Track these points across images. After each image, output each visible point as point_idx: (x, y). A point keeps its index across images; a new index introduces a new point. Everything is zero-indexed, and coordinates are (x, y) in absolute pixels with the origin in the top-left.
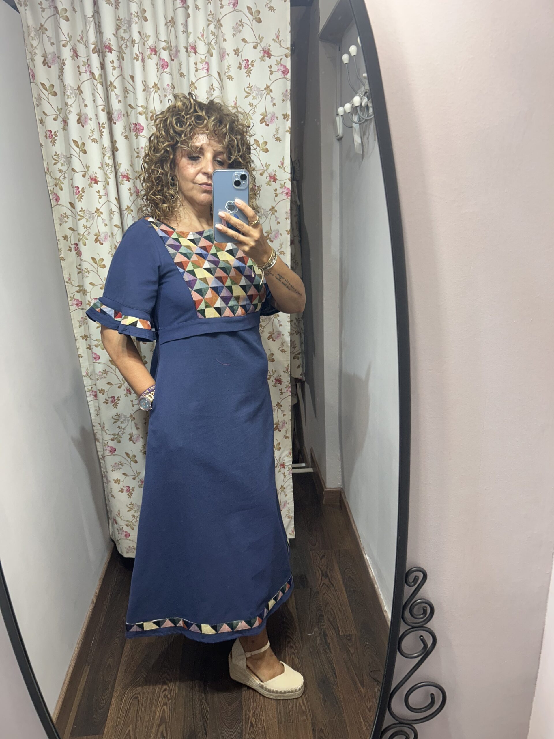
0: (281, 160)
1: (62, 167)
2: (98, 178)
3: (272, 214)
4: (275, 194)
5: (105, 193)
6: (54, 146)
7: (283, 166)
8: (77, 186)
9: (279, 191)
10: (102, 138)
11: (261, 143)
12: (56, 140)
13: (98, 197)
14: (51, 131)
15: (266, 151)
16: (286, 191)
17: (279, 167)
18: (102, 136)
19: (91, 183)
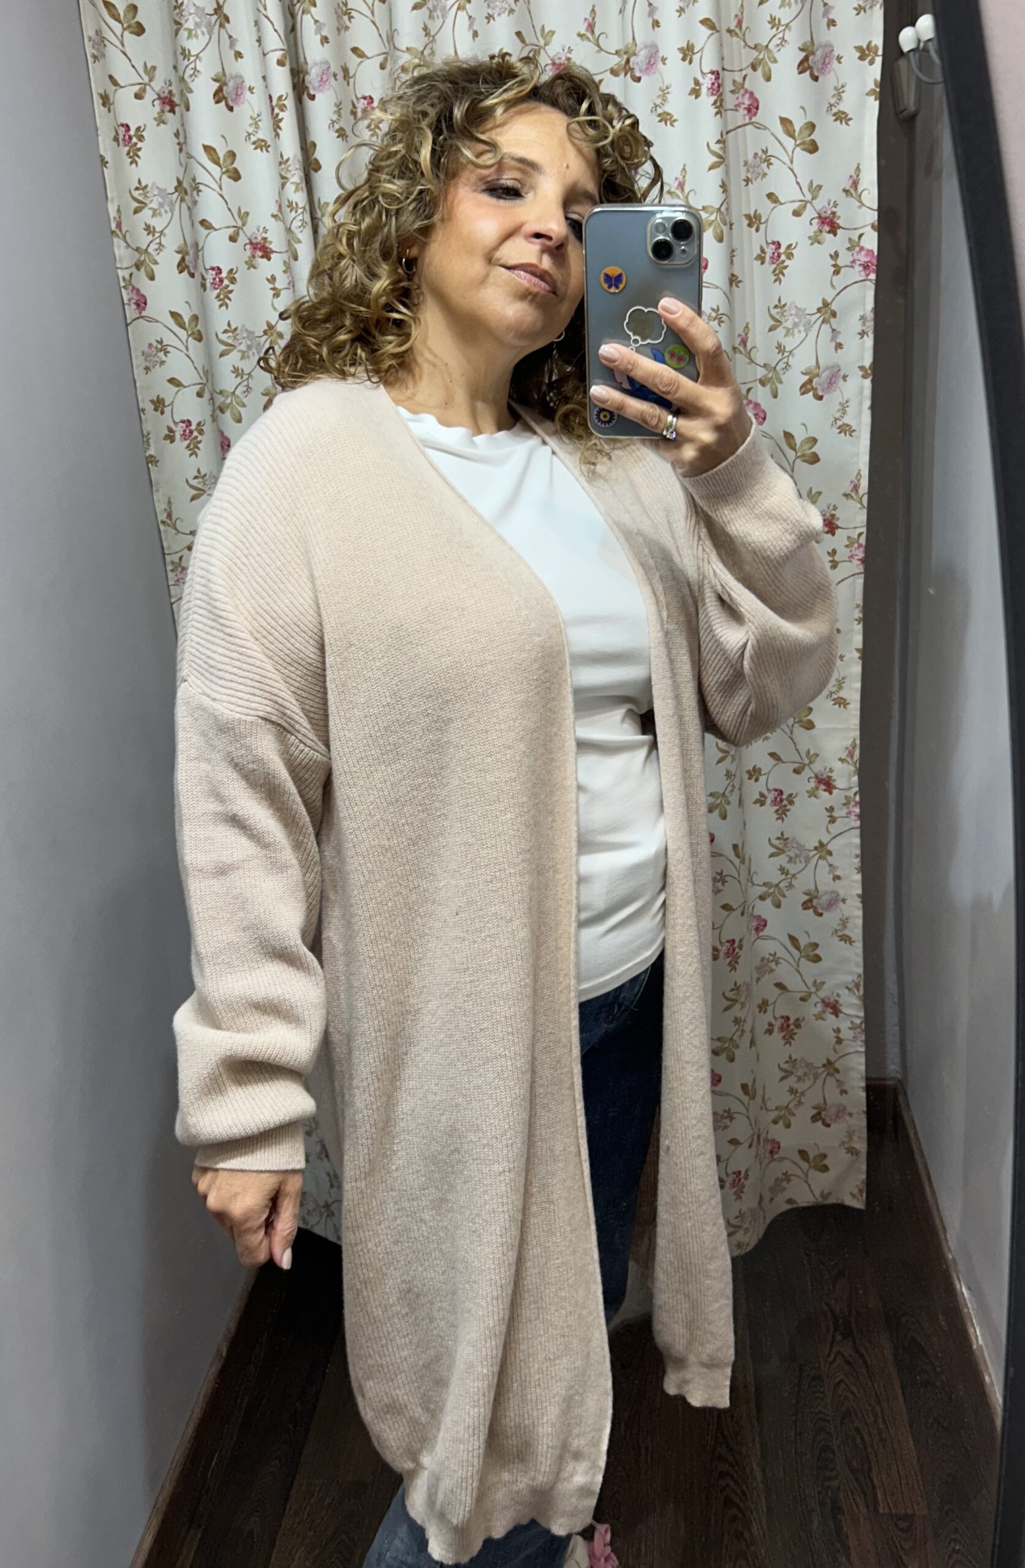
0: (853, 173)
1: (155, 219)
2: (272, 242)
3: (823, 322)
4: (834, 266)
5: (289, 281)
6: (134, 165)
7: (856, 189)
8: (215, 265)
9: (844, 259)
10: (277, 135)
11: (797, 126)
12: (139, 149)
13: (272, 292)
14: (127, 127)
15: (811, 147)
16: (863, 258)
17: (846, 191)
18: (278, 130)
19: (254, 256)
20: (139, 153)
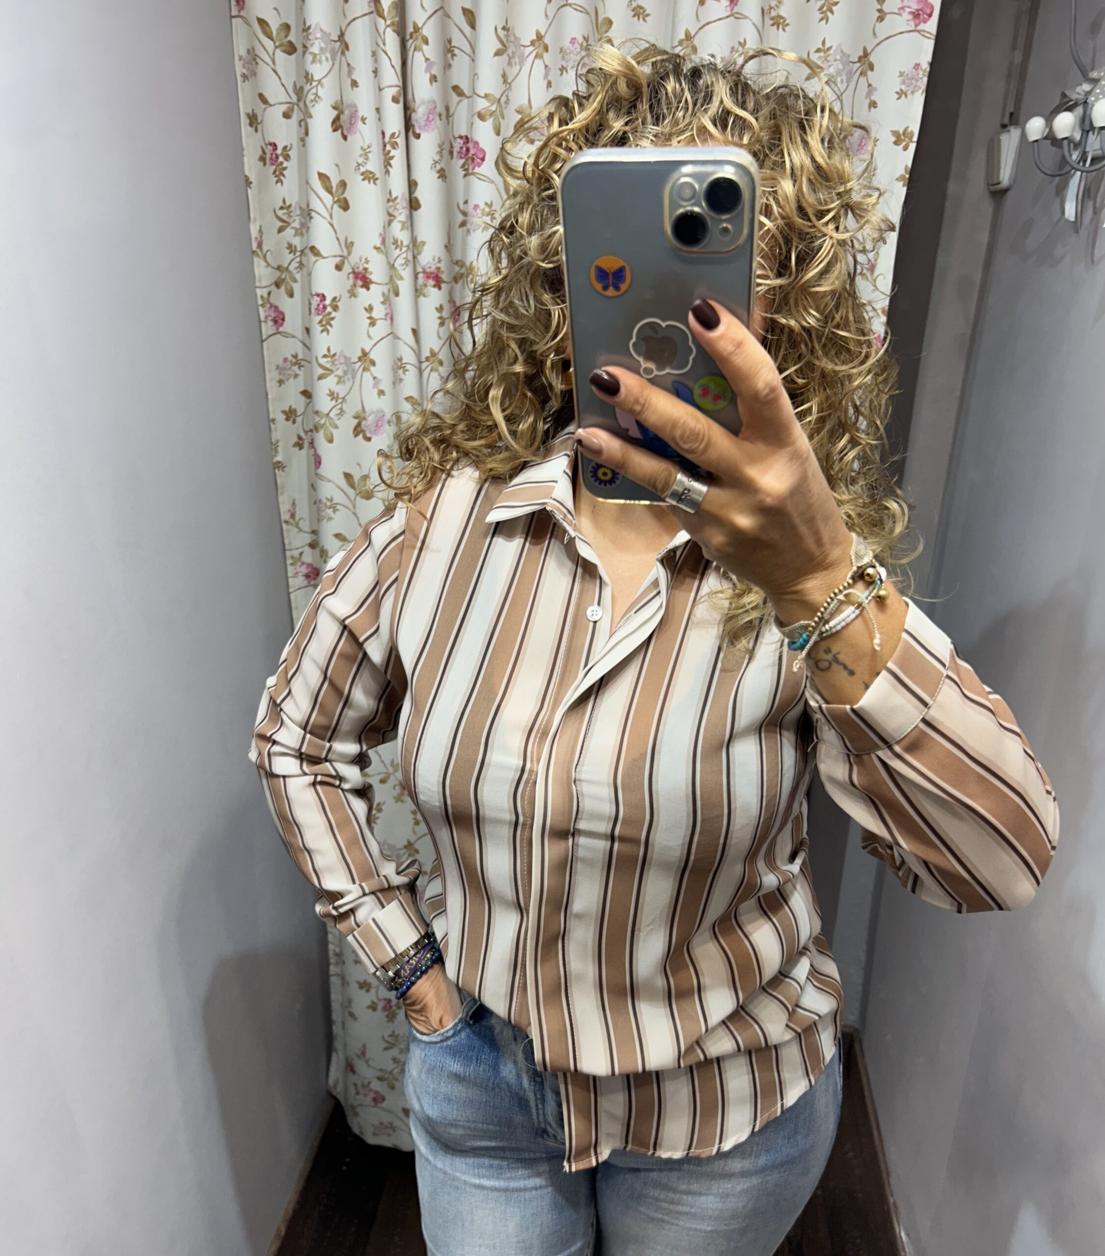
1: (297, 238)
2: (371, 273)
5: (384, 312)
6: (279, 184)
7: (873, 273)
8: (320, 292)
10: (387, 172)
12: (285, 168)
13: (368, 321)
14: (275, 146)
18: (389, 168)
19: (355, 285)
20: (285, 172)
